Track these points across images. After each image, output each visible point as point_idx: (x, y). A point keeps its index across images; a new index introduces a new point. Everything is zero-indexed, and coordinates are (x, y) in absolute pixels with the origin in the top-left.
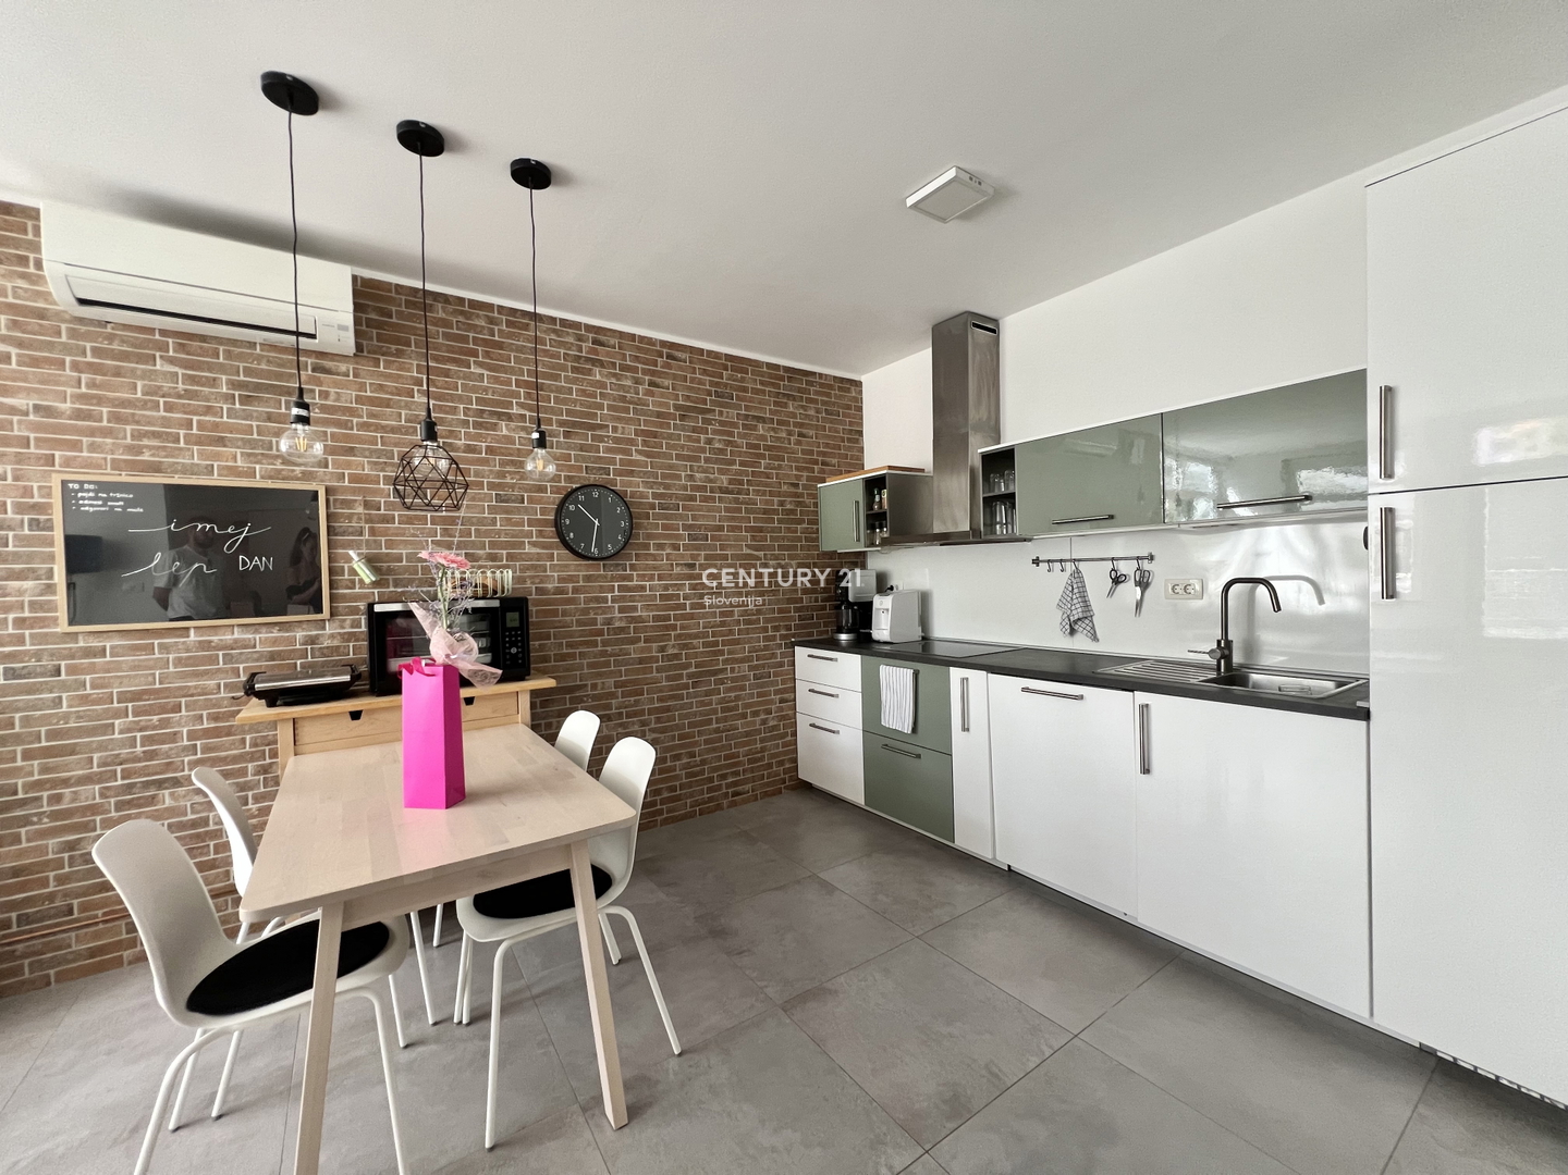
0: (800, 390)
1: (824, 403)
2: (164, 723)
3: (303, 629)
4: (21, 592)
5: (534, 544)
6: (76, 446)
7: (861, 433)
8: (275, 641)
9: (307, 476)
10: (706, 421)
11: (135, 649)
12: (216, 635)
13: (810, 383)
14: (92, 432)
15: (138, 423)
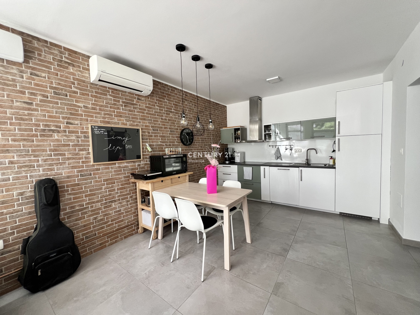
0: (218, 108)
1: (221, 111)
2: (112, 187)
3: (138, 163)
4: (83, 154)
5: (176, 142)
6: (92, 116)
7: (226, 118)
8: (132, 166)
9: (137, 125)
10: (204, 114)
11: (106, 168)
12: (121, 164)
13: (219, 106)
14: (96, 113)
15: (104, 111)
